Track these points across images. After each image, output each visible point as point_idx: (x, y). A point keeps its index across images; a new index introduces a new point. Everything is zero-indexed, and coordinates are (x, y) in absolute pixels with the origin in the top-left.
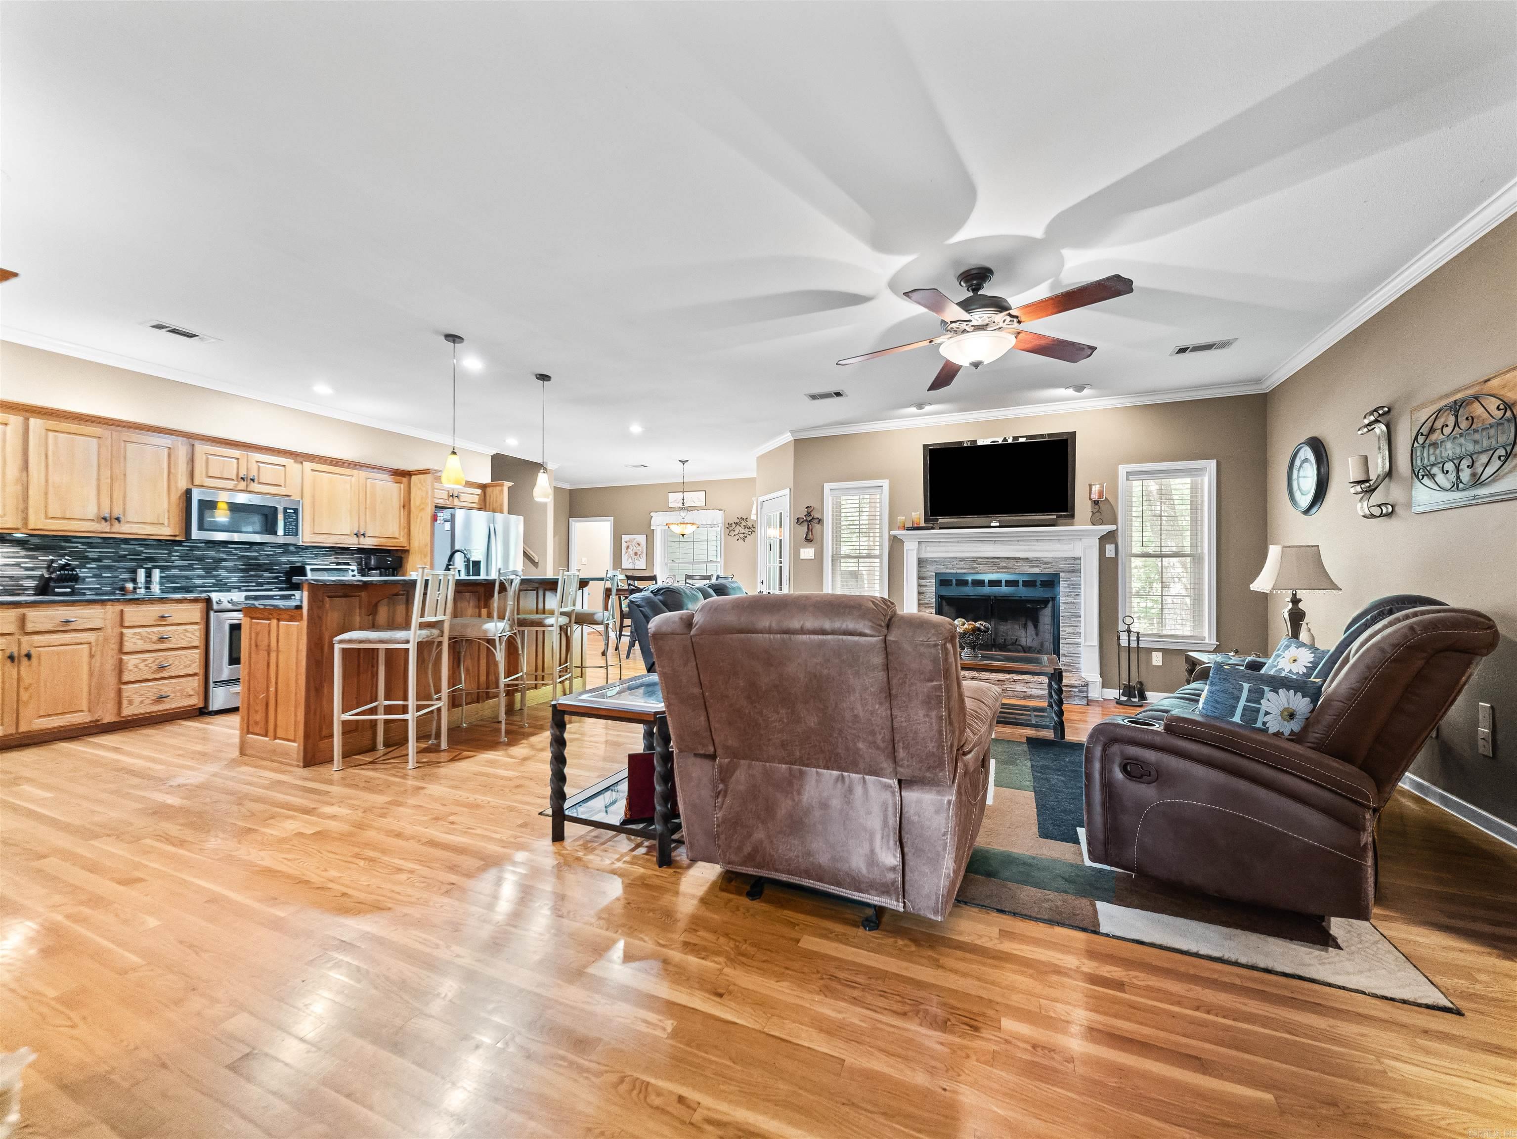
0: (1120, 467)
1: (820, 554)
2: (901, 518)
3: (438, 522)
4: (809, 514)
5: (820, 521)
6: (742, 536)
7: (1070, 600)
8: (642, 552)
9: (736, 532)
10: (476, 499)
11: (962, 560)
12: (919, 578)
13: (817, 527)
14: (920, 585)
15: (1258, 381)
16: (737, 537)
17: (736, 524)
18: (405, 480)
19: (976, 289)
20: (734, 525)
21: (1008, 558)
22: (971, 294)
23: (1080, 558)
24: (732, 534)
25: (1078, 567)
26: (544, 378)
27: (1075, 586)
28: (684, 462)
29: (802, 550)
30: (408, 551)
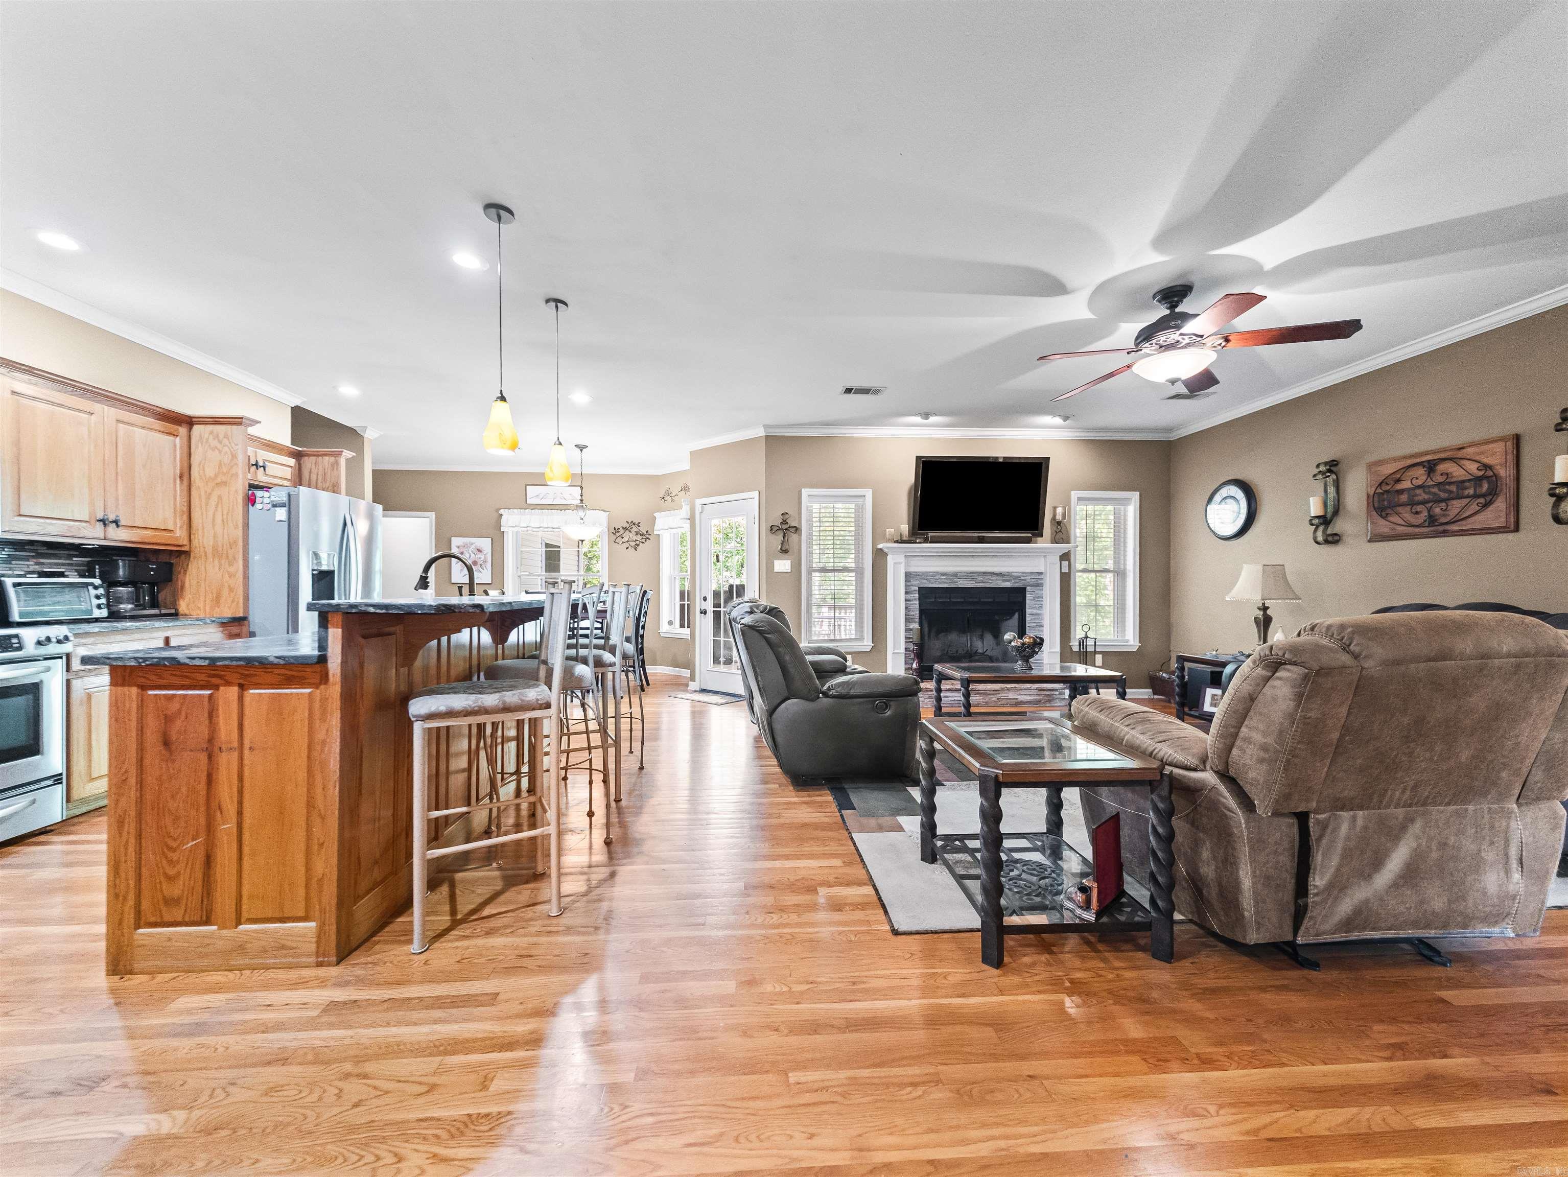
0: (1073, 493)
1: (797, 566)
2: (890, 531)
3: (258, 506)
4: (784, 522)
5: (797, 530)
6: (633, 544)
7: (1035, 611)
8: (485, 561)
9: (625, 539)
10: (288, 473)
11: (943, 574)
12: (906, 593)
13: (793, 537)
14: (906, 600)
15: (1169, 430)
16: (627, 545)
17: (625, 529)
18: (183, 430)
19: (1173, 307)
20: (622, 531)
21: (984, 573)
22: (1168, 312)
23: (1042, 573)
24: (619, 540)
25: (1040, 581)
26: (558, 302)
27: (1039, 598)
28: (581, 448)
29: (776, 562)
30: (187, 553)
